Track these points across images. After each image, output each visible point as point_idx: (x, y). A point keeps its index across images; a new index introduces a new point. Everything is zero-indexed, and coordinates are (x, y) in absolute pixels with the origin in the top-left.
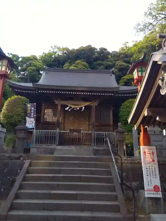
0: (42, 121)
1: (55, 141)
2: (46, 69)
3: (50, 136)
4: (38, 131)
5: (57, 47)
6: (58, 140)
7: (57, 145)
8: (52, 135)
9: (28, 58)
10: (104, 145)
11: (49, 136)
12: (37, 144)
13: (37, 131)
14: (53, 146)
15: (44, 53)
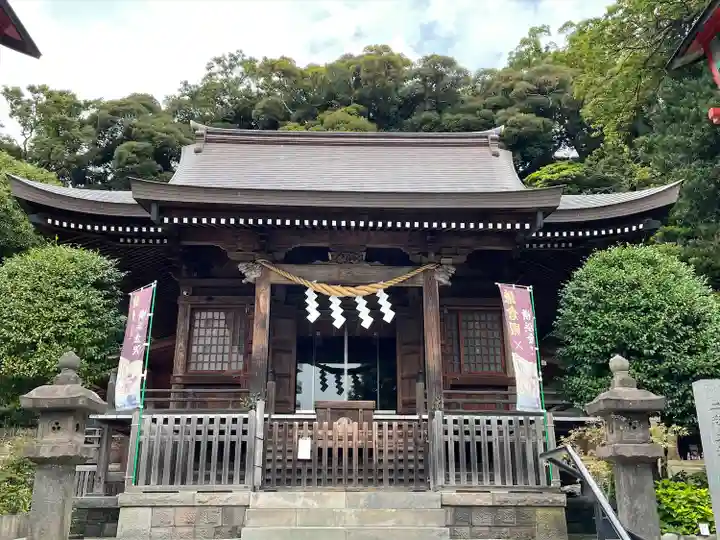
0: (178, 370)
1: (243, 467)
2: (198, 135)
3: (221, 444)
4: (160, 418)
5: (240, 60)
6: (259, 461)
7: (254, 490)
8: (227, 438)
9: (120, 104)
10: (498, 482)
11: (215, 438)
12: (153, 486)
13: (154, 420)
14: (238, 494)
15: (186, 84)
